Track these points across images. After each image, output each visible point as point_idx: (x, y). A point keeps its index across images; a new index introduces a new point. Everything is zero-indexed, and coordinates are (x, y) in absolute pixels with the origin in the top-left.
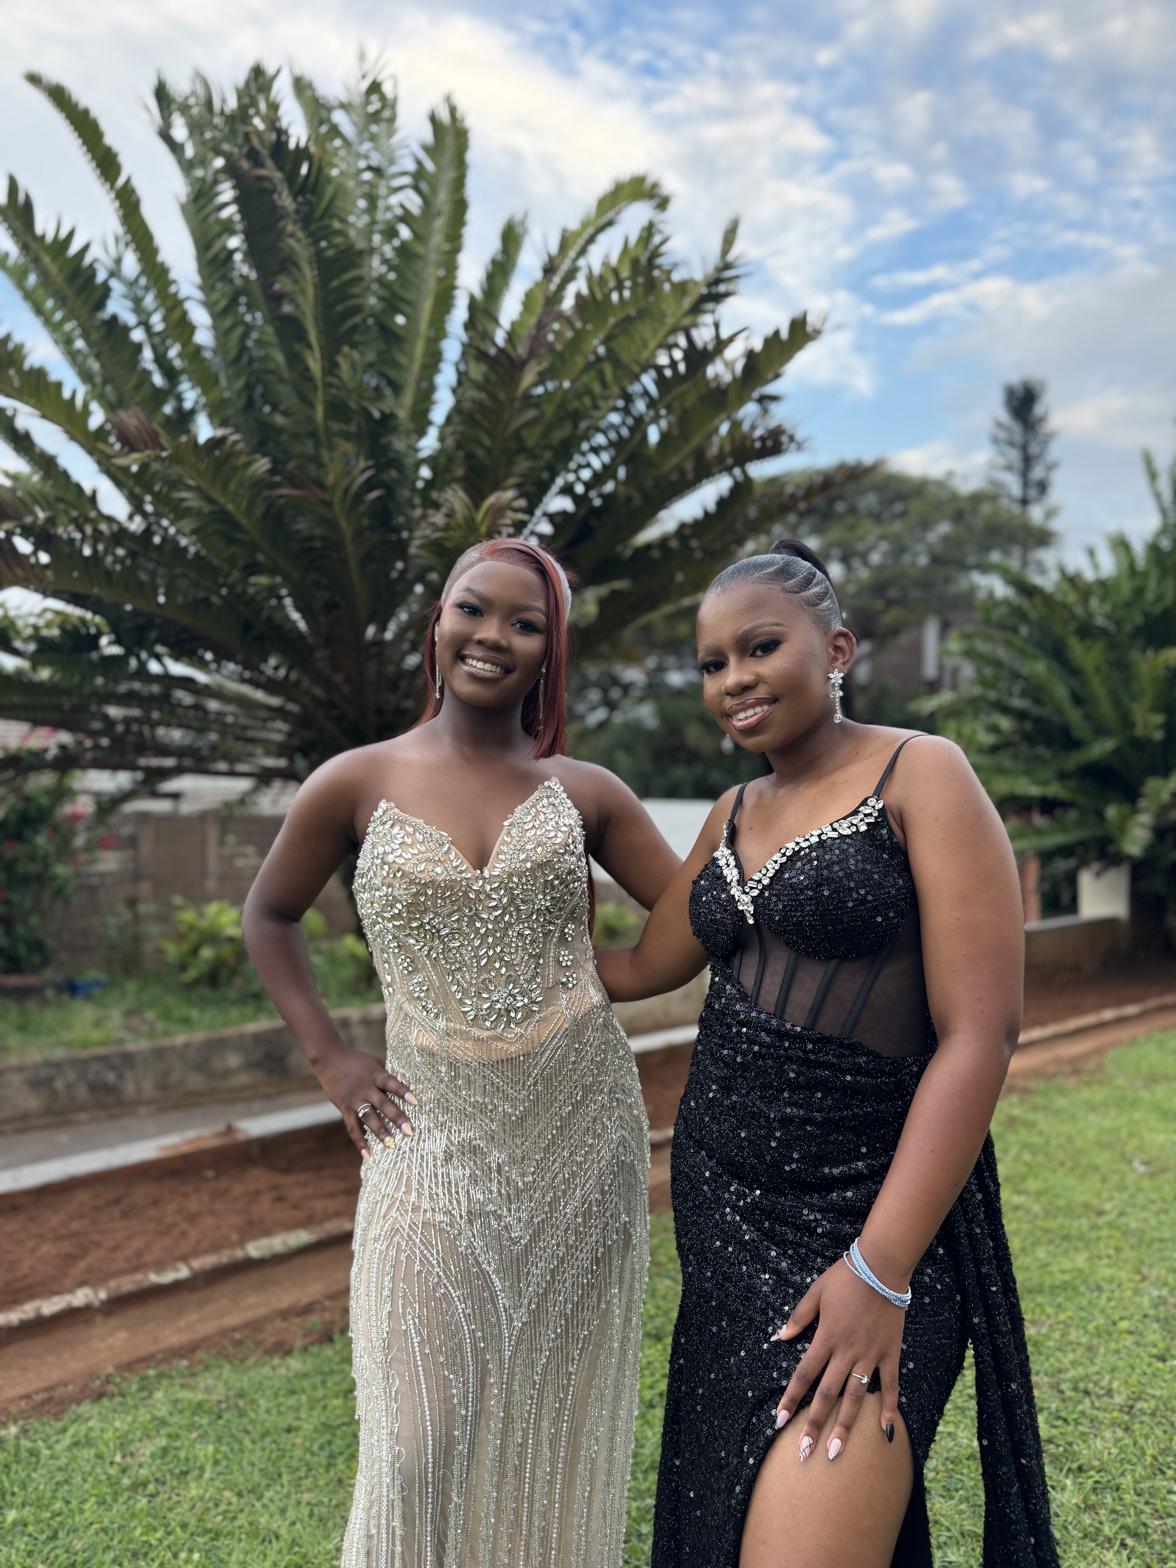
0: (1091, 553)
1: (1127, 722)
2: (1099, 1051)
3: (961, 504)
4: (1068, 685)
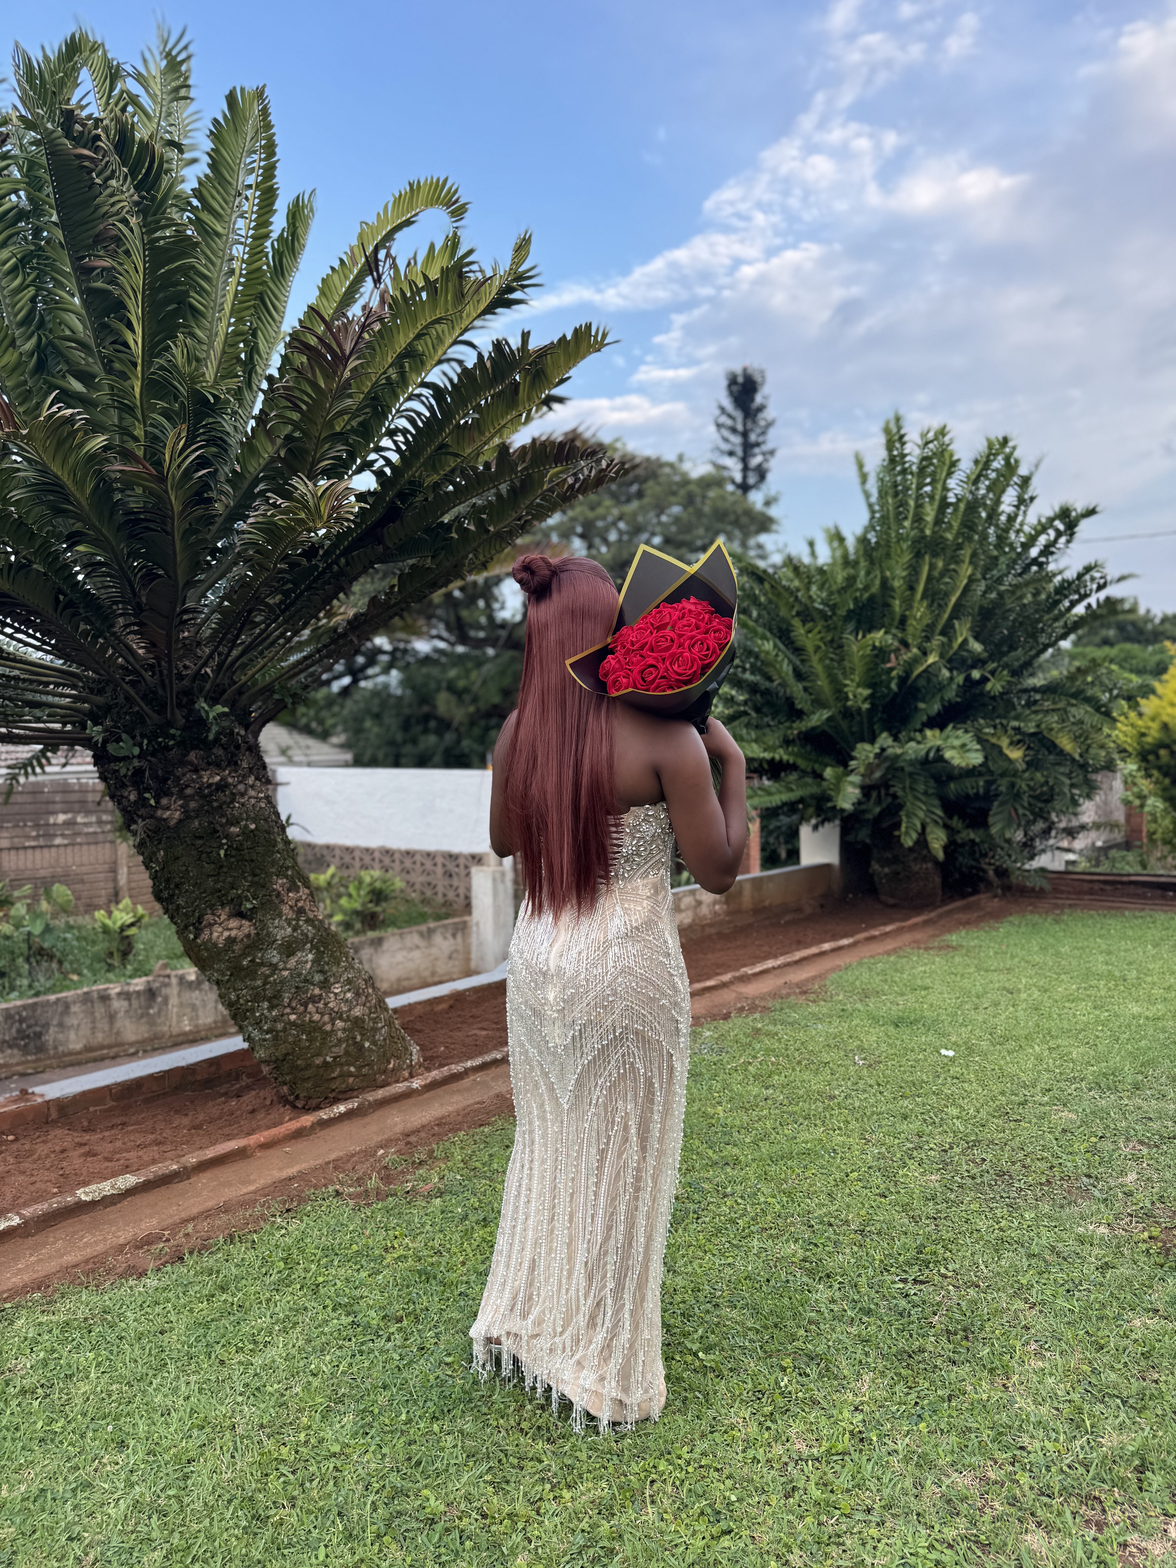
0: (811, 544)
1: (840, 694)
2: (821, 976)
3: (692, 487)
4: (790, 661)
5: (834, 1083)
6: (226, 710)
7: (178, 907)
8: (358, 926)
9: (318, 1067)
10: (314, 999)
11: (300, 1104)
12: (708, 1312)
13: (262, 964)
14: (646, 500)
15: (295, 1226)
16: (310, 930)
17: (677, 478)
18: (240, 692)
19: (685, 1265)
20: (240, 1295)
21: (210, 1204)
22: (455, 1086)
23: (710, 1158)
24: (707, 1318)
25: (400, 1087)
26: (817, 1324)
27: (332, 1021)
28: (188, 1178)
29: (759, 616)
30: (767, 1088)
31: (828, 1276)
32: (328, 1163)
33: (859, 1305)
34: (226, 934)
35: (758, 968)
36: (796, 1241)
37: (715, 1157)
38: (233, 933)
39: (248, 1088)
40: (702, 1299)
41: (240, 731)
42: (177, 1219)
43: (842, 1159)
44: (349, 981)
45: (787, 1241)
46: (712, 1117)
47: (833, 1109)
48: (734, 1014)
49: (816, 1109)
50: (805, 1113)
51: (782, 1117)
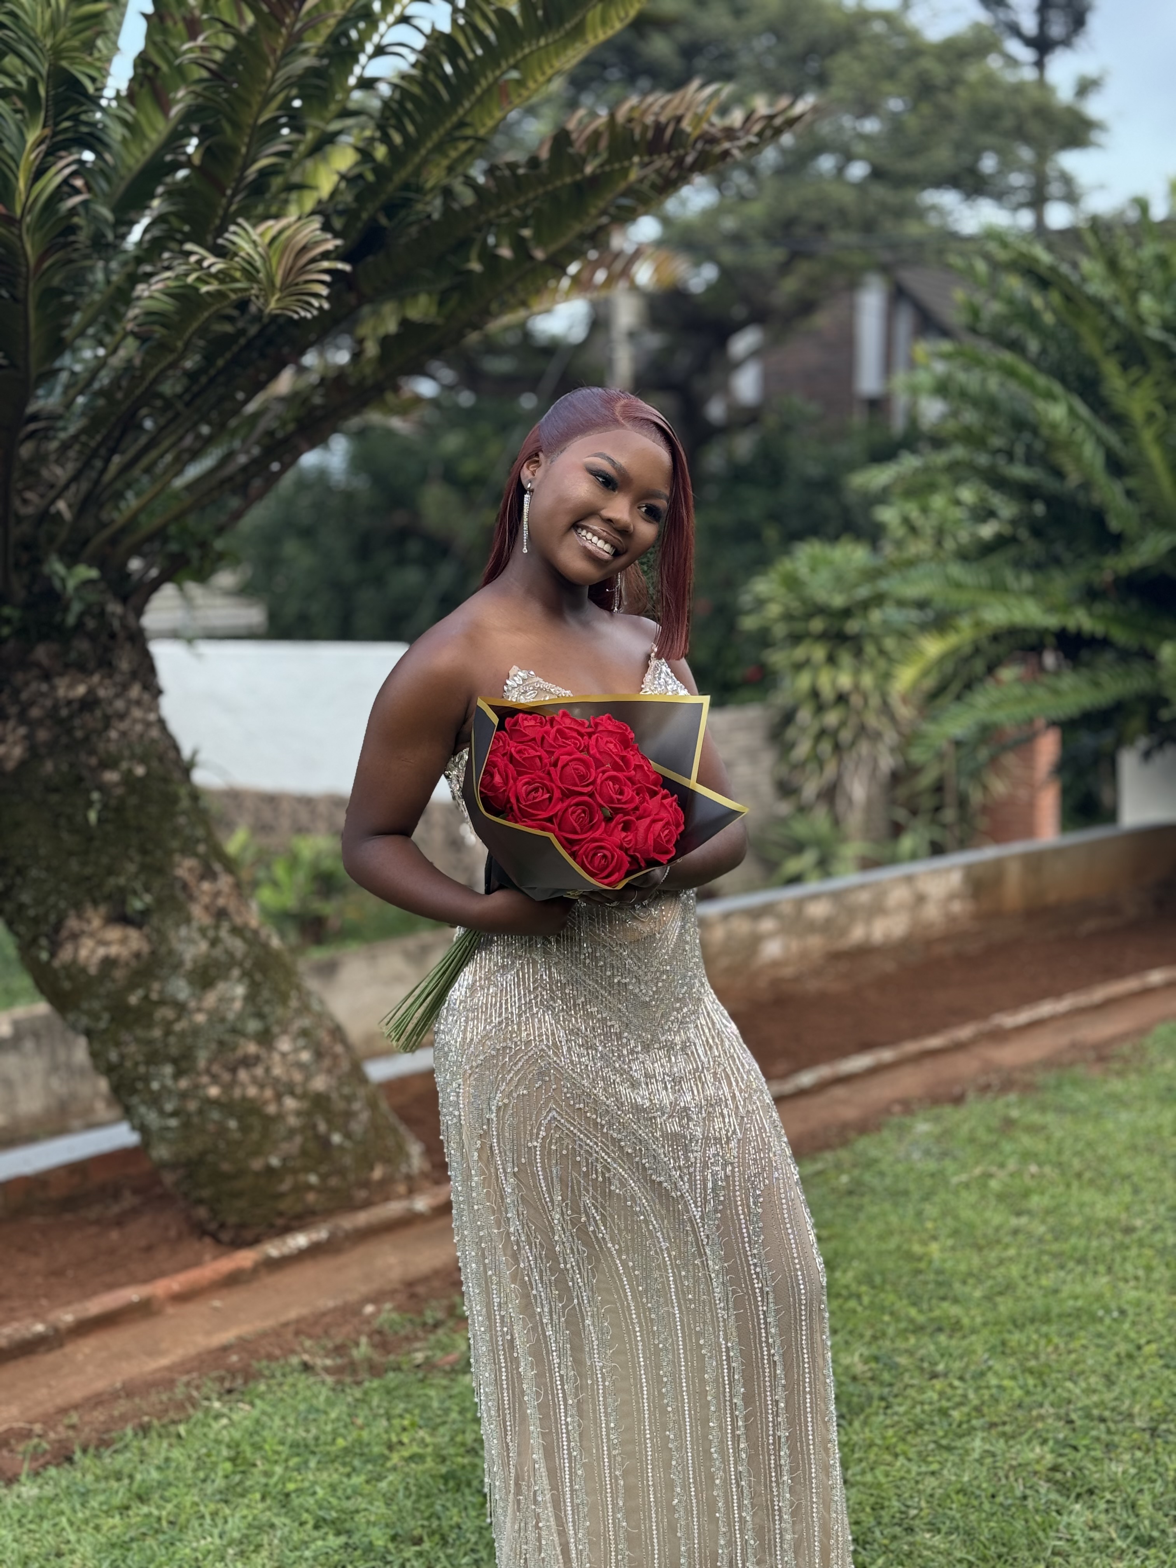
3: (927, 64)
4: (1100, 441)
5: (1136, 1208)
6: (94, 573)
7: (21, 907)
8: (295, 934)
9: (257, 1174)
10: (248, 1062)
11: (226, 1236)
12: (894, 1538)
13: (162, 1002)
14: (836, 91)
15: (244, 1412)
16: (238, 946)
17: (900, 43)
18: (114, 541)
19: (863, 1472)
20: (170, 1506)
21: (100, 1385)
23: (911, 1321)
24: (893, 1547)
25: (394, 1208)
26: (1066, 1556)
27: (279, 1097)
28: (61, 1345)
29: (1044, 351)
30: (1019, 1214)
31: (1091, 1492)
32: (286, 1325)
33: (1135, 1532)
34: (101, 952)
35: (1023, 1017)
36: (1044, 1442)
37: (921, 1319)
38: (114, 950)
39: (134, 1212)
40: (886, 1519)
41: (115, 608)
42: (50, 1407)
43: (1134, 1323)
44: (304, 1033)
45: (1029, 1441)
46: (920, 1259)
47: (1128, 1248)
48: (971, 1096)
49: (1099, 1248)
50: (1077, 1255)
51: (1039, 1260)
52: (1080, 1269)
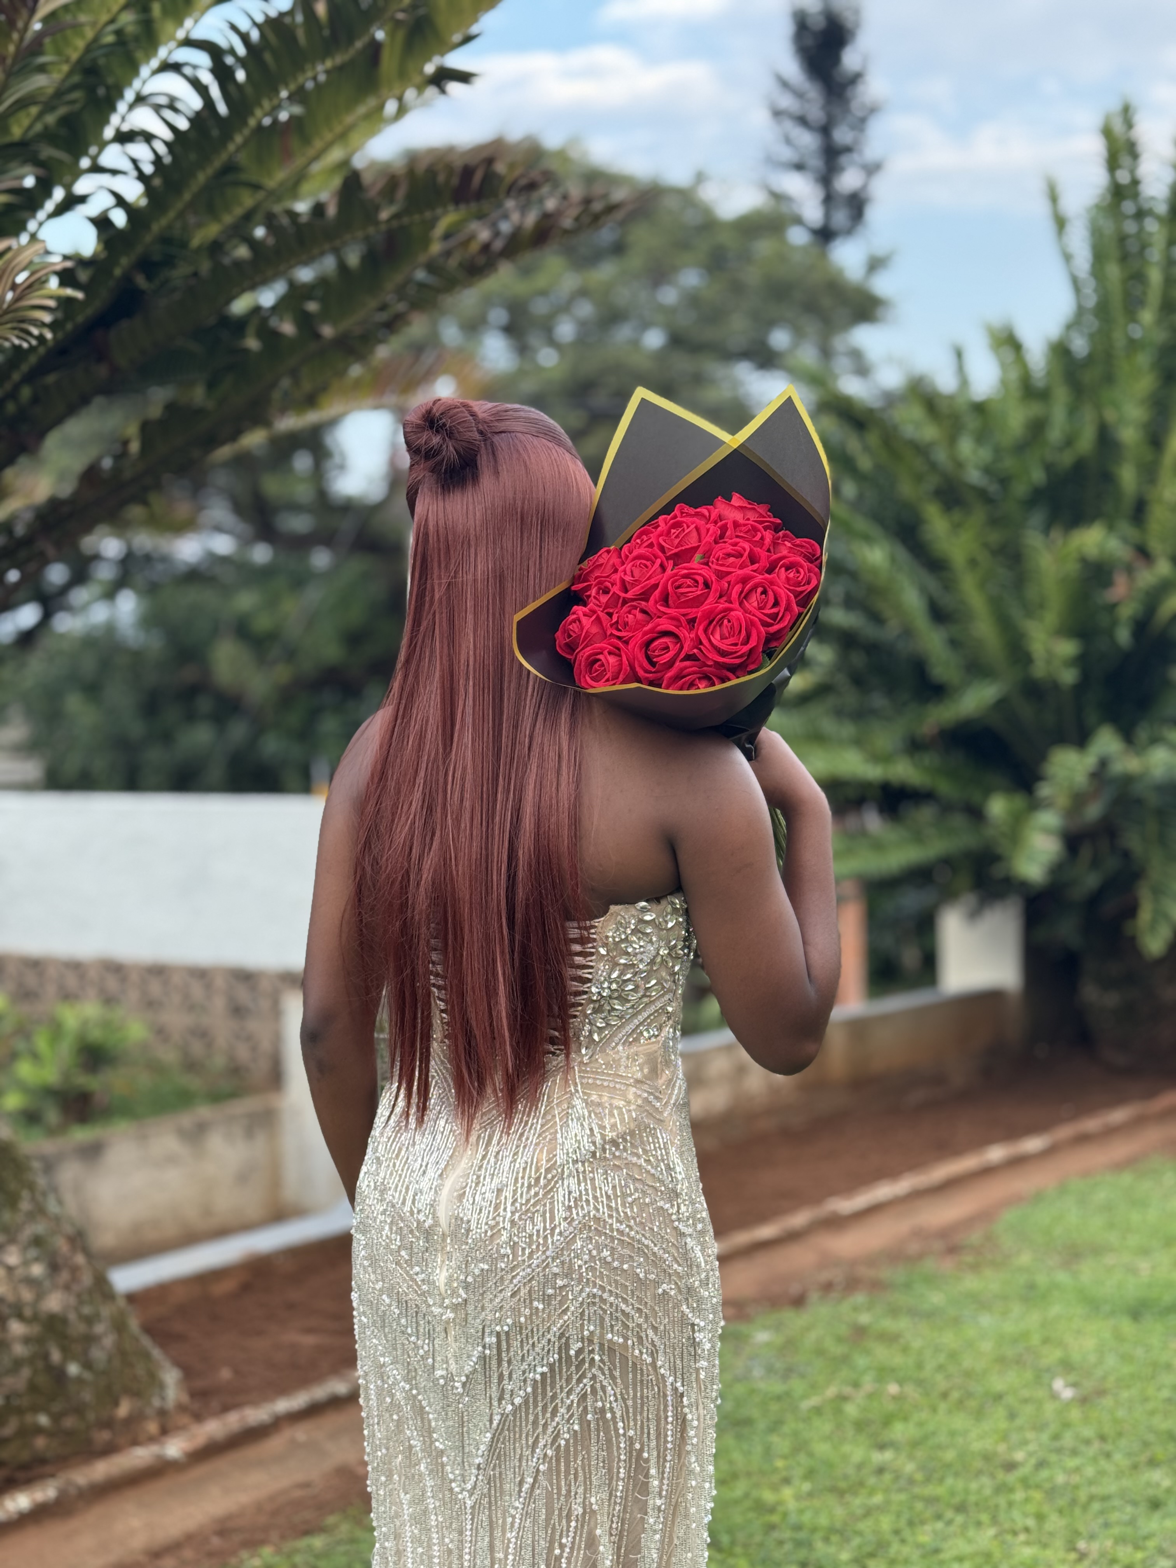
0: (958, 354)
3: (723, 236)
5: (1015, 1437)
8: (52, 1116)
14: (631, 259)
17: (692, 218)
22: (252, 1452)
25: (141, 1456)
30: (882, 1447)
35: (859, 1201)
44: (37, 1241)
46: (772, 1510)
47: (1011, 1490)
48: (814, 1296)
49: (979, 1491)
50: (957, 1500)
51: (911, 1508)
52: (960, 1519)
